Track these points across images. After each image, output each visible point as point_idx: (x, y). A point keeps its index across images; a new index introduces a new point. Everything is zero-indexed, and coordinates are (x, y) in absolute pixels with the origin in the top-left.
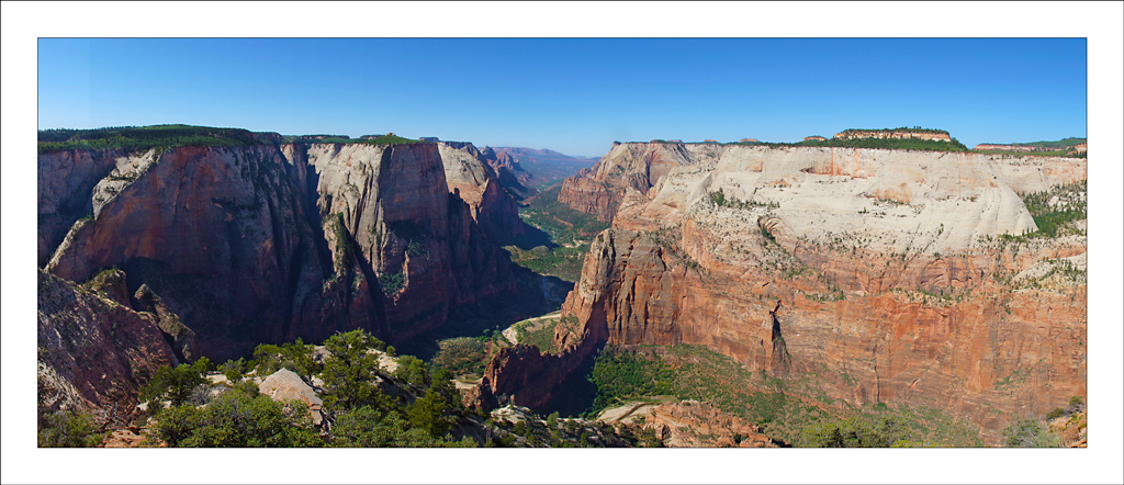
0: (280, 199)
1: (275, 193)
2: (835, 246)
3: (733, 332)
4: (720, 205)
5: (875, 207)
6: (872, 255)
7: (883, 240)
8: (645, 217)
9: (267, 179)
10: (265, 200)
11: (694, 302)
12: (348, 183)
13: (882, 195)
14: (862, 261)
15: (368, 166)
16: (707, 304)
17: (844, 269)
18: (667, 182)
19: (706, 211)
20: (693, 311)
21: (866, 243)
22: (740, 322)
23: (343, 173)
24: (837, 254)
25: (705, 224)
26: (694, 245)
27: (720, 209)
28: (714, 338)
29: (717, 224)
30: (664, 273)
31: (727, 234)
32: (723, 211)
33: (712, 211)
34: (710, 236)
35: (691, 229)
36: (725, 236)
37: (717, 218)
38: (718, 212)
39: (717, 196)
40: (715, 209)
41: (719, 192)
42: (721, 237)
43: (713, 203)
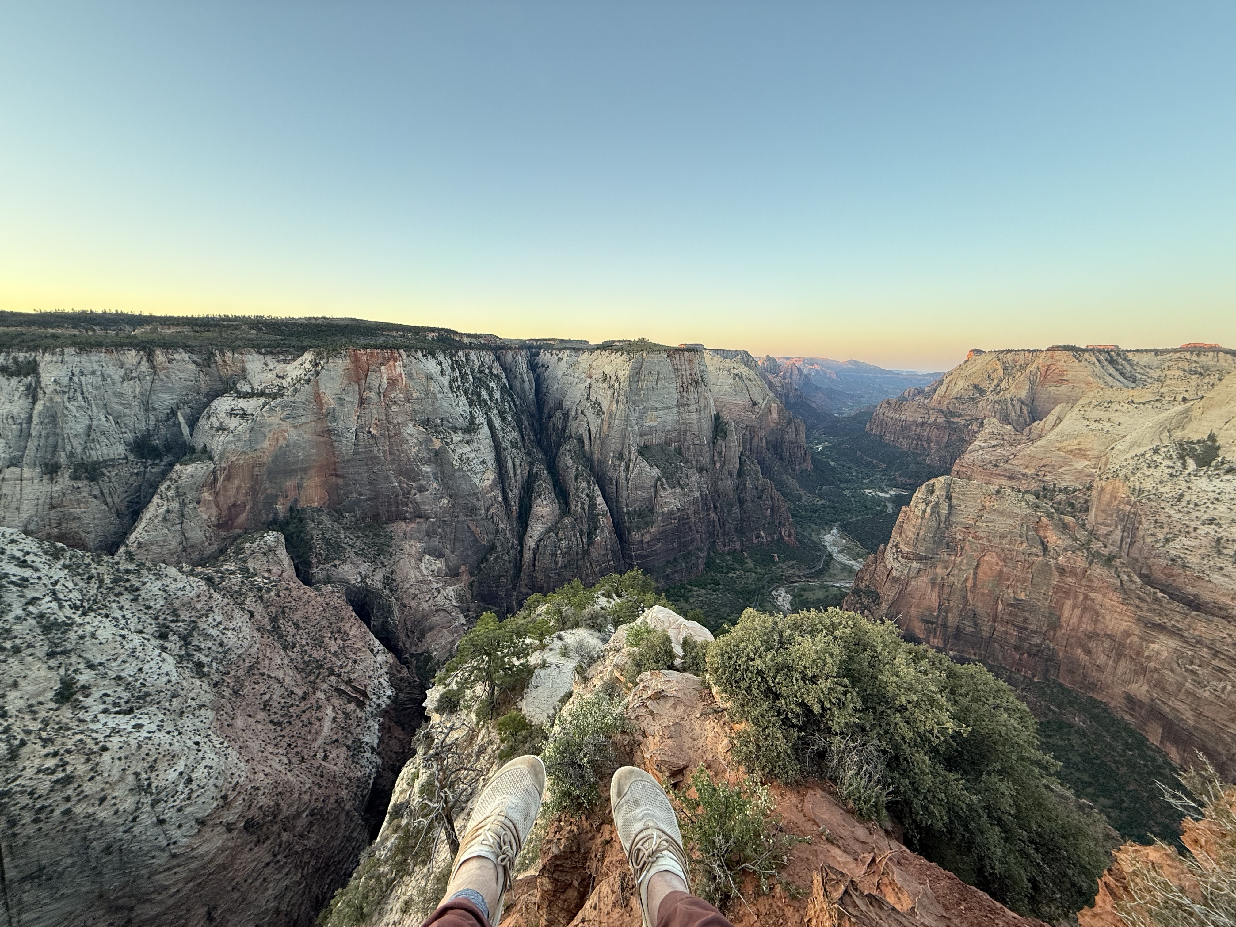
0: (503, 419)
1: (495, 412)
3: (1181, 706)
4: (1203, 465)
8: (1017, 465)
9: (484, 394)
10: (482, 420)
11: (1095, 621)
12: (588, 399)
15: (613, 378)
16: (1127, 634)
18: (1075, 413)
22: (1207, 694)
23: (582, 386)
25: (1155, 494)
26: (1116, 527)
27: (1201, 473)
28: (1130, 699)
29: (1187, 498)
30: (1040, 559)
31: (1211, 521)
32: (1209, 477)
33: (1178, 474)
34: (1162, 518)
35: (1115, 498)
36: (1203, 524)
37: (1189, 488)
38: (1192, 477)
39: (1198, 448)
40: (1188, 471)
41: (1205, 441)
42: (1193, 524)
43: (1185, 460)
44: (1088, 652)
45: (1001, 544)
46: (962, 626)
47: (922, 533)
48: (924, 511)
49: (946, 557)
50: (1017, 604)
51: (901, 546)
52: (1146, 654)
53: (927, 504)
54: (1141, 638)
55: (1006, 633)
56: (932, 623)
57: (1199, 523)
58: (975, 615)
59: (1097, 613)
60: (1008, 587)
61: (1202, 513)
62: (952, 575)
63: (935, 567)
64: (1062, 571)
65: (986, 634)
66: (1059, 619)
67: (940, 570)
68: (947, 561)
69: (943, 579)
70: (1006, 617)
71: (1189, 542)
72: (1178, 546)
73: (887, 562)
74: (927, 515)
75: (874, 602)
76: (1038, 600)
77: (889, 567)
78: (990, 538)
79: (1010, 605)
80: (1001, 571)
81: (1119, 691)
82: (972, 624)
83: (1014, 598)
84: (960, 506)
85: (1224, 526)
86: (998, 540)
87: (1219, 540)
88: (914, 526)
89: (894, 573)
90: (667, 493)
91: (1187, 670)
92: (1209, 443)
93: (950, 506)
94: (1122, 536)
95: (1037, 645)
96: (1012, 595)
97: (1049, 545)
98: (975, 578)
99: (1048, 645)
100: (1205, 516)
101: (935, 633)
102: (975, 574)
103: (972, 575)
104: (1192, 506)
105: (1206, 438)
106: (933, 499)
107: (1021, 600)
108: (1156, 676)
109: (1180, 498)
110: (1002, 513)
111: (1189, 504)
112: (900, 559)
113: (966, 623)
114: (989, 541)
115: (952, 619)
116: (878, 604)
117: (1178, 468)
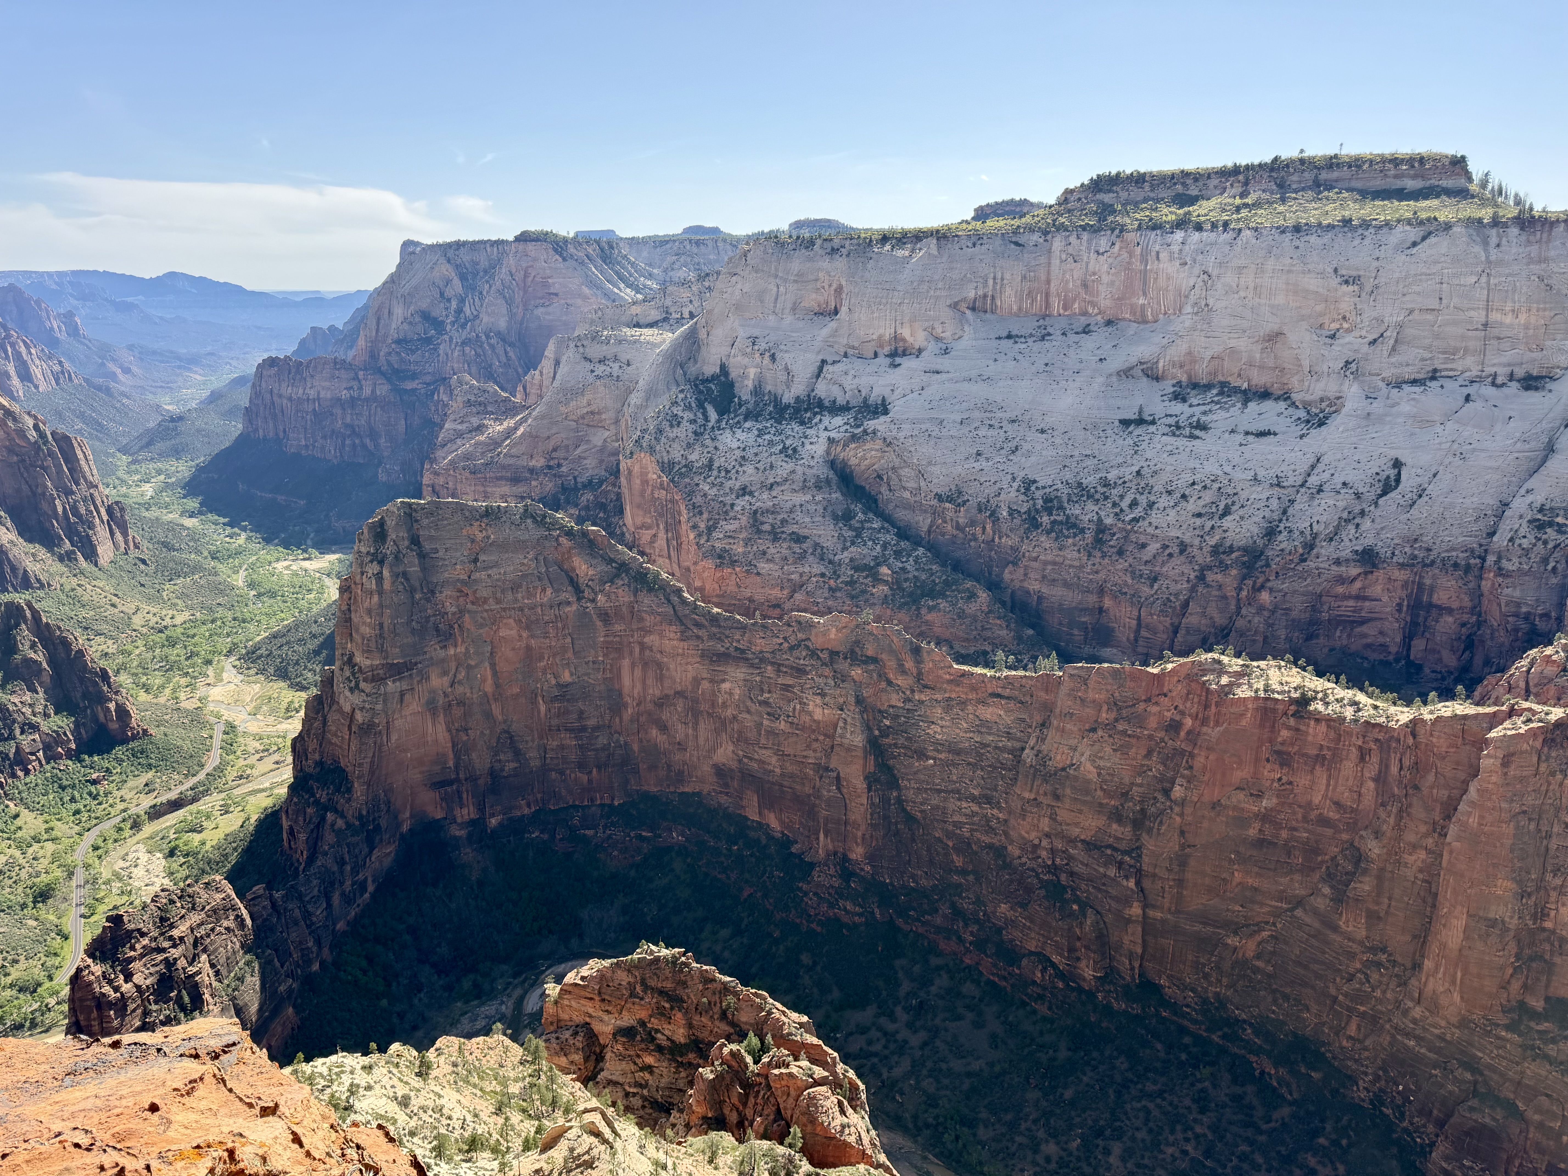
2: (1045, 519)
3: (765, 754)
4: (722, 412)
5: (1177, 408)
6: (1154, 547)
7: (1192, 506)
11: (661, 678)
13: (1202, 372)
14: (1122, 565)
16: (697, 681)
17: (1066, 585)
19: (684, 431)
20: (662, 702)
21: (1138, 512)
22: (782, 725)
24: (1046, 541)
25: (686, 466)
26: (658, 526)
27: (723, 425)
28: (720, 771)
29: (716, 464)
30: (574, 607)
31: (744, 491)
32: (731, 428)
33: (702, 430)
34: (698, 500)
35: (647, 482)
36: (737, 497)
37: (716, 448)
38: (717, 432)
39: (713, 387)
40: (710, 425)
41: (718, 376)
42: (728, 500)
43: (704, 409)
44: (664, 728)
45: (516, 600)
46: (497, 766)
47: (387, 622)
48: (379, 577)
49: (442, 653)
50: (563, 694)
51: (358, 659)
52: (720, 701)
53: (381, 563)
54: (711, 681)
55: (562, 747)
56: (451, 783)
57: (734, 496)
58: (511, 738)
59: (660, 666)
60: (544, 673)
61: (733, 481)
62: (460, 682)
63: (428, 679)
64: (605, 617)
65: (535, 763)
66: (620, 695)
67: (438, 682)
68: (443, 661)
69: (446, 695)
70: (555, 722)
71: (730, 527)
72: (721, 536)
73: (342, 701)
74: (387, 585)
75: (338, 790)
76: (588, 674)
77: (347, 708)
78: (499, 595)
79: (555, 699)
80: (529, 648)
81: (706, 768)
82: (510, 755)
83: (559, 685)
84: (436, 551)
85: (756, 494)
86: (510, 596)
87: (755, 514)
88: (369, 612)
89: (359, 717)
91: (761, 703)
92: (723, 378)
93: (422, 556)
95: (605, 748)
96: (554, 682)
97: (581, 581)
98: (495, 673)
99: (618, 741)
100: (738, 485)
101: (460, 798)
102: (493, 665)
103: (489, 673)
104: (723, 474)
105: (718, 371)
106: (389, 549)
107: (567, 685)
108: (736, 726)
109: (710, 466)
110: (502, 546)
111: (720, 471)
112: (362, 685)
113: (502, 757)
114: (498, 601)
115: (480, 761)
116: (349, 790)
117: (700, 421)
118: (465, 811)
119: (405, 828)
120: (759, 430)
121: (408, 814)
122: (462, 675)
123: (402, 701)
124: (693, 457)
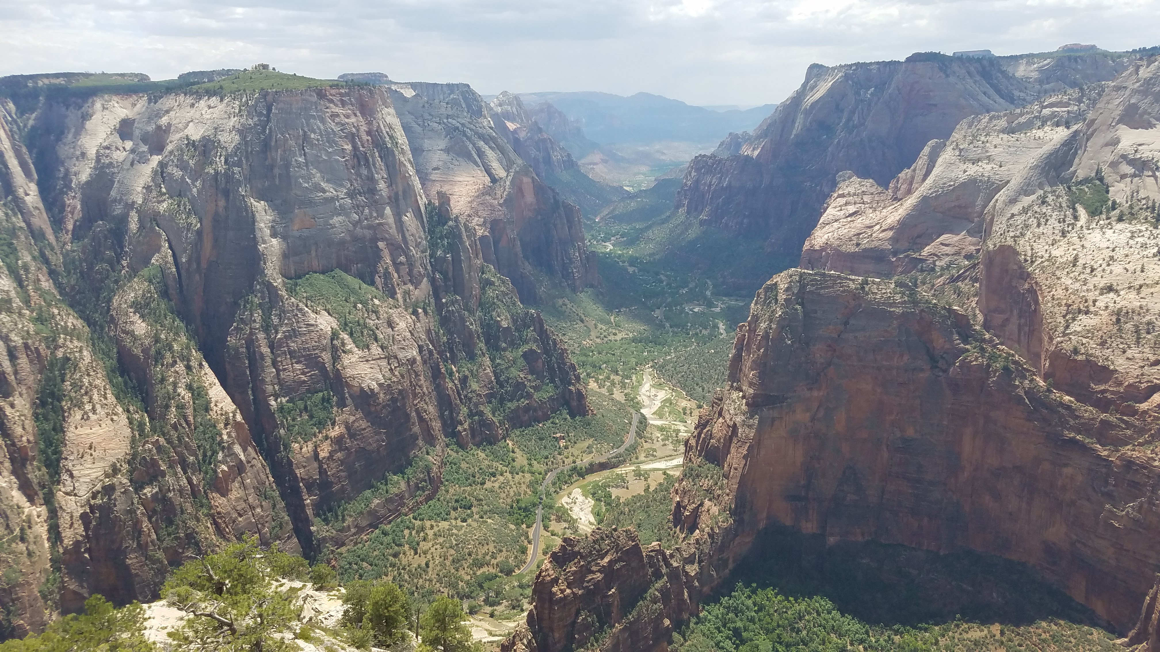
3: (1101, 544)
4: (1094, 213)
11: (1001, 451)
16: (1038, 461)
18: (948, 154)
19: (1052, 228)
20: (999, 473)
25: (1048, 260)
26: (1012, 311)
27: (1093, 225)
29: (1081, 262)
30: (928, 374)
31: (1110, 289)
32: (1102, 228)
33: (1070, 228)
34: (1059, 293)
35: (1007, 272)
36: (1101, 294)
37: (1083, 246)
38: (1086, 231)
39: (1087, 190)
40: (1079, 224)
41: (1092, 179)
42: (1091, 296)
43: (1075, 209)
44: (997, 496)
45: (876, 360)
46: (840, 495)
49: (808, 394)
50: (906, 447)
51: (745, 387)
52: (1060, 483)
54: (1052, 463)
55: (899, 492)
56: (801, 499)
57: (1097, 293)
58: (855, 474)
59: (1002, 439)
60: (892, 425)
61: (1098, 278)
62: (819, 419)
63: (794, 412)
64: (955, 387)
65: (873, 500)
66: (959, 458)
67: (802, 416)
68: (808, 400)
69: (806, 427)
70: (895, 469)
71: (1089, 321)
72: (1079, 329)
73: (727, 416)
75: (716, 484)
76: (931, 434)
77: (731, 423)
78: (861, 354)
79: (898, 449)
80: (880, 402)
81: (1035, 543)
82: (852, 489)
83: (903, 439)
84: (815, 311)
85: (1122, 293)
86: (871, 356)
87: (1118, 313)
89: (739, 432)
90: (354, 359)
92: (1098, 182)
93: (804, 314)
94: (1019, 325)
95: (938, 502)
96: (899, 435)
97: (934, 352)
99: (951, 498)
100: (1103, 283)
101: (807, 513)
104: (1088, 270)
105: (1093, 175)
107: (910, 440)
108: (1072, 510)
109: (1075, 262)
110: (871, 315)
111: (1085, 268)
112: (744, 407)
113: (845, 488)
114: (860, 359)
115: (827, 487)
117: (1070, 220)
118: (809, 525)
119: (762, 525)
120: (1132, 232)
121: (764, 515)
122: (821, 414)
123: (772, 425)
124: (1056, 252)
